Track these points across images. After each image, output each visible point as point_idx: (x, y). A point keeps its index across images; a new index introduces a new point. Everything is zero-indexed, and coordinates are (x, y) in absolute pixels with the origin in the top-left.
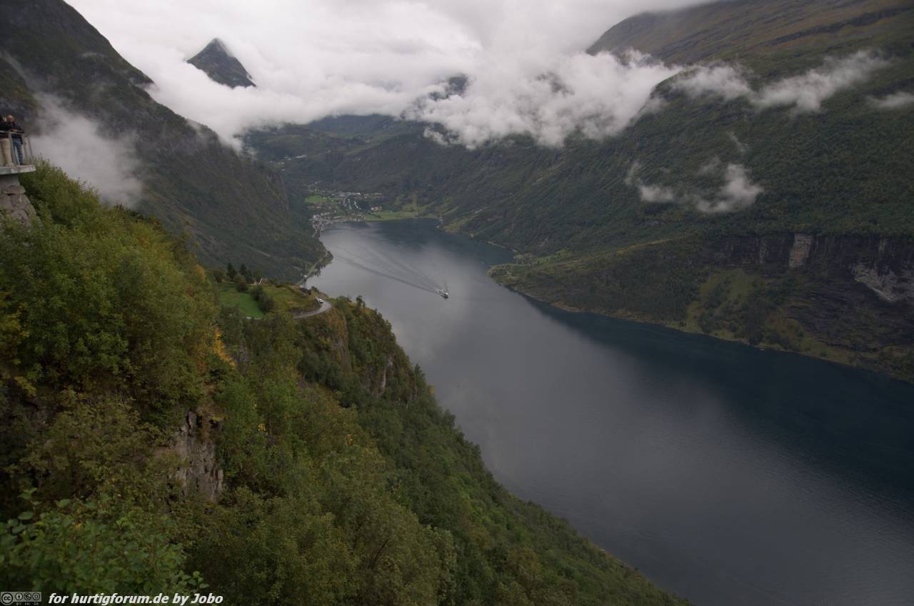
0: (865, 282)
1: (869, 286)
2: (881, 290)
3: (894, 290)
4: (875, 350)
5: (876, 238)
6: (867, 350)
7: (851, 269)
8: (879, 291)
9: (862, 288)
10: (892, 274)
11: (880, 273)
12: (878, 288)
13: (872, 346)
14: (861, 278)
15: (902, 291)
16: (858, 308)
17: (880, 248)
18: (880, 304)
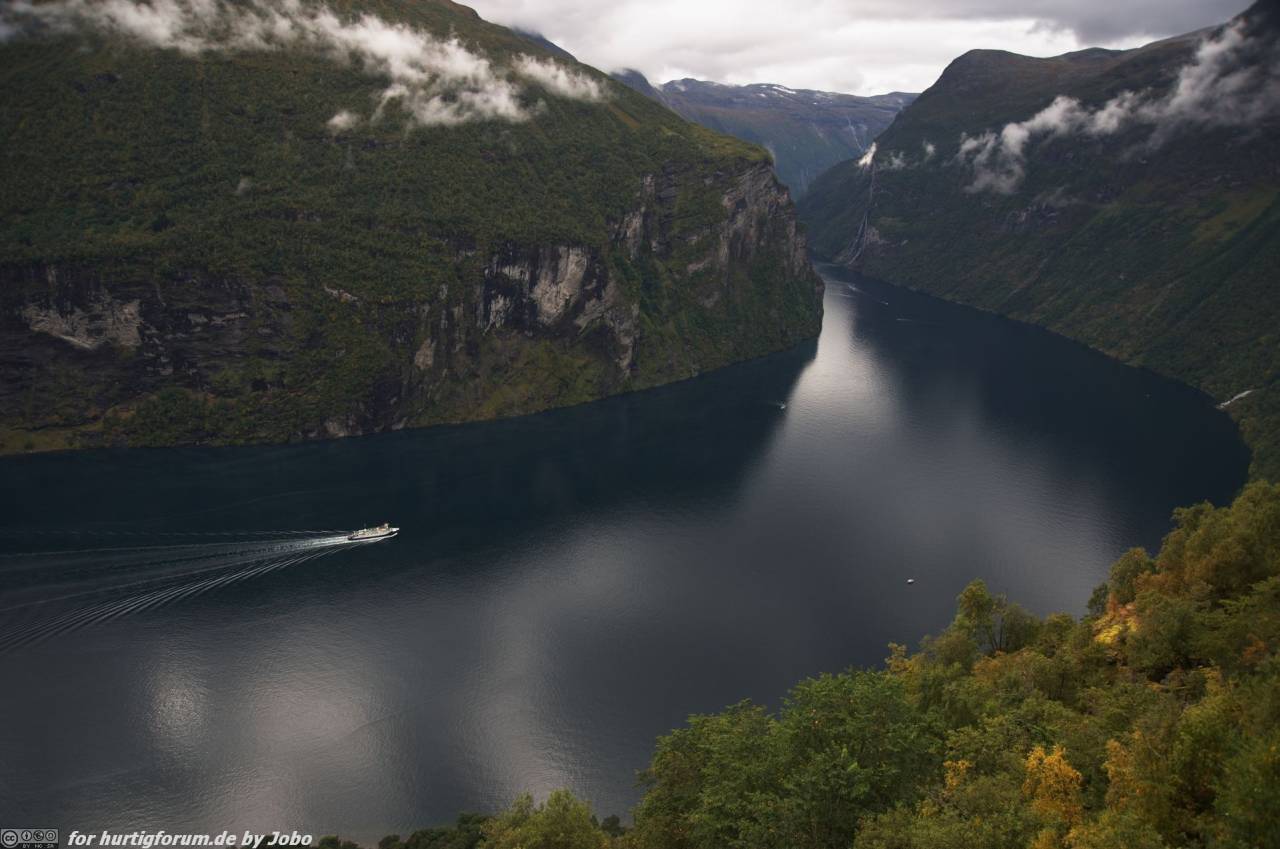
0: (46, 330)
1: (55, 333)
2: (73, 336)
3: (90, 333)
4: (95, 418)
5: (40, 266)
6: (85, 421)
7: (20, 315)
8: (71, 339)
9: (45, 339)
10: (78, 311)
11: (63, 313)
12: (67, 334)
13: (90, 414)
14: (40, 325)
15: (99, 331)
16: (51, 368)
17: (50, 279)
18: (80, 355)
